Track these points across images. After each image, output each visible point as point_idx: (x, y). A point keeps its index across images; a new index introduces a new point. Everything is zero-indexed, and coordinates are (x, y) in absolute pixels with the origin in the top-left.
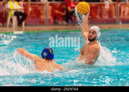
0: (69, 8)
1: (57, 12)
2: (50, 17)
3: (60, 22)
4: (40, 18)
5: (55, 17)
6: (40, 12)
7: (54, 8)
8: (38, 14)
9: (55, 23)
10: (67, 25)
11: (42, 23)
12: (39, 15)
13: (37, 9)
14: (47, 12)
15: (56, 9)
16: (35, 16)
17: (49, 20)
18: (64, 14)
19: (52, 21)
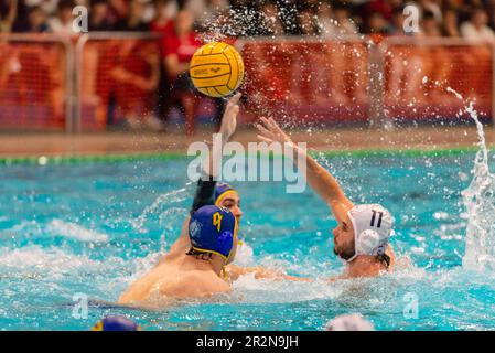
0: (172, 60)
1: (120, 74)
2: (93, 100)
3: (133, 120)
4: (50, 101)
5: (113, 96)
6: (48, 78)
7: (108, 61)
8: (40, 86)
9: (112, 123)
10: (162, 132)
11: (57, 122)
12: (43, 89)
13: (35, 63)
14: (80, 77)
15: (115, 62)
16: (31, 91)
17: (88, 110)
18: (151, 84)
19: (100, 114)
